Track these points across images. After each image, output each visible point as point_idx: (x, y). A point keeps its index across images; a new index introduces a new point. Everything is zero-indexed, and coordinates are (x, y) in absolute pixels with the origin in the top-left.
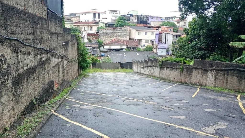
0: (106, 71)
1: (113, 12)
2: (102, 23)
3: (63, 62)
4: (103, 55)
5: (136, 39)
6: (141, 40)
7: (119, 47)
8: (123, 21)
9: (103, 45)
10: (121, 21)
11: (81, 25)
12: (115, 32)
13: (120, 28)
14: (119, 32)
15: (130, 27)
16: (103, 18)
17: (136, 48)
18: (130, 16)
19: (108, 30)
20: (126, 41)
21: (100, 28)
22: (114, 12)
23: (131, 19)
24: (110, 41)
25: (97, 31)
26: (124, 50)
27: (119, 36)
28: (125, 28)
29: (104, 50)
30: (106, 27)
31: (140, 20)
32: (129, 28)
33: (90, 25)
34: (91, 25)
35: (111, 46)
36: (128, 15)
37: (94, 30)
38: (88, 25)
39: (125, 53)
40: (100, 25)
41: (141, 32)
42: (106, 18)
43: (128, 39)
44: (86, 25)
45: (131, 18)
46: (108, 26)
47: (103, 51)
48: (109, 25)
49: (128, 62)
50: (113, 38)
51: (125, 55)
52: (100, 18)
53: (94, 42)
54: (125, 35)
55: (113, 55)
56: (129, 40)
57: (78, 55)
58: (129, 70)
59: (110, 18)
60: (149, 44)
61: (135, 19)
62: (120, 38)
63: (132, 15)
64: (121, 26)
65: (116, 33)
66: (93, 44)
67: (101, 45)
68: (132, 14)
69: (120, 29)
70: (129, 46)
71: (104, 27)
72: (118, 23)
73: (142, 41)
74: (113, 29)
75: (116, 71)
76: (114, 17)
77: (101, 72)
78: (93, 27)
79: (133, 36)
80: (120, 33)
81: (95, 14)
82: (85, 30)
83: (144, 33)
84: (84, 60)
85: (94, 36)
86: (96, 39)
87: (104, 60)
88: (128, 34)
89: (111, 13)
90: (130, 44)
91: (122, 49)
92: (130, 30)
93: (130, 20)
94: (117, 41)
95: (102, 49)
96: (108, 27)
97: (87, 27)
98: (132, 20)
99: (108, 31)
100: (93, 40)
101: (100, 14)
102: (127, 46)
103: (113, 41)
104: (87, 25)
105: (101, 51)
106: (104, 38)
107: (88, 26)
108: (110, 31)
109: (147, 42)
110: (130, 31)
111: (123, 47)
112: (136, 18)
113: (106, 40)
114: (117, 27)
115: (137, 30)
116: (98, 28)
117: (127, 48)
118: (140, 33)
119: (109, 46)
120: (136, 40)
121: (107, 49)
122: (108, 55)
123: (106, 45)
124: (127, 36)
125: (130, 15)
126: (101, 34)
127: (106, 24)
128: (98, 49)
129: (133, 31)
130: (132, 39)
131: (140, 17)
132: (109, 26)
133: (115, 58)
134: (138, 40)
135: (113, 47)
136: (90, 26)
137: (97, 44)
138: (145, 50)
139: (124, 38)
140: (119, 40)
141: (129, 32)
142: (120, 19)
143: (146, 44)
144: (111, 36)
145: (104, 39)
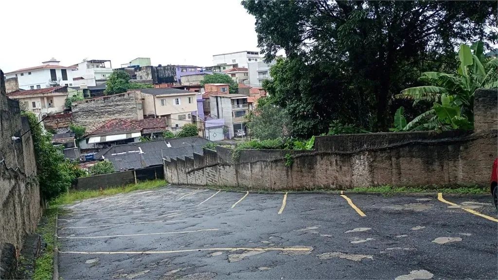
0: (105, 192)
1: (95, 65)
2: (73, 88)
3: (19, 185)
4: (90, 159)
5: (158, 115)
6: (170, 115)
7: (123, 137)
8: (123, 80)
9: (85, 137)
10: (120, 80)
11: (24, 99)
12: (109, 106)
13: (119, 96)
14: (118, 103)
15: (141, 91)
16: (74, 79)
17: (162, 133)
18: (136, 70)
19: (93, 102)
20: (136, 121)
21: (73, 101)
22: (97, 64)
23: (137, 75)
24: (101, 125)
25: (65, 108)
26: (136, 141)
27: (120, 112)
28: (131, 95)
29: (90, 147)
30: (85, 96)
31: (158, 76)
32: (139, 94)
33: (46, 95)
34: (49, 95)
35: (106, 136)
36: (129, 67)
37: (58, 106)
38: (42, 95)
39: (140, 148)
40: (71, 93)
41: (167, 99)
42: (82, 78)
43: (140, 117)
44: (35, 96)
45: (138, 73)
46: (89, 93)
47: (87, 150)
48: (91, 91)
49: (150, 166)
50: (106, 118)
51: (141, 152)
52: (67, 80)
53: (61, 132)
54: (132, 108)
55: (113, 155)
56: (144, 118)
57: (38, 165)
58: (159, 183)
59: (90, 78)
60: (188, 121)
61: (148, 74)
62: (123, 117)
63: (138, 68)
64: (121, 91)
65: (112, 106)
66: (61, 136)
67: (81, 136)
68: (139, 66)
69: (119, 98)
70: (145, 132)
71: (81, 96)
72: (113, 85)
73: (172, 117)
74: (105, 99)
75: (128, 189)
76: (100, 74)
77: (92, 197)
78: (55, 100)
79: (150, 110)
80: (121, 105)
81: (53, 72)
82: (35, 108)
83: (174, 100)
84: (54, 176)
85: (60, 118)
86: (65, 126)
87: (94, 168)
88: (140, 106)
89: (91, 66)
90: (147, 126)
91: (132, 140)
92: (143, 97)
93: (136, 79)
94: (117, 123)
95: (83, 145)
96: (90, 97)
97: (40, 100)
98: (141, 77)
99: (92, 105)
100: (59, 128)
101: (65, 70)
102: (141, 131)
103: (108, 125)
104: (38, 97)
105: (82, 151)
106: (85, 120)
107: (42, 98)
108: (97, 103)
109: (181, 118)
110: (144, 99)
111: (134, 135)
112: (150, 72)
113: (90, 124)
114: (111, 93)
115: (158, 96)
116: (67, 100)
117: (142, 135)
118: (164, 101)
119: (101, 136)
120: (160, 117)
121: (97, 144)
122: (103, 157)
123: (93, 134)
124: (138, 110)
125: (133, 69)
126: (75, 112)
127: (85, 91)
128: (76, 147)
129: (149, 98)
130: (150, 116)
131: (157, 70)
132: (93, 93)
133: (120, 161)
134: (162, 116)
135: (109, 138)
136: (48, 98)
137: (71, 136)
138: (182, 136)
139: (132, 116)
140: (121, 120)
141: (141, 102)
142: (116, 76)
143: (182, 124)
144: (101, 114)
145: (86, 122)
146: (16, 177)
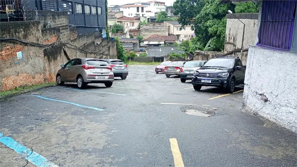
0: (142, 63)
2: (144, 17)
4: (142, 50)
5: (174, 34)
6: (180, 35)
7: (156, 43)
10: (162, 16)
11: (124, 21)
12: (155, 28)
13: (159, 24)
14: (158, 27)
17: (173, 43)
20: (164, 36)
21: (142, 24)
22: (159, 4)
24: (150, 36)
25: (138, 27)
27: (159, 31)
28: (164, 24)
29: (143, 45)
30: (148, 21)
32: (168, 24)
33: (132, 21)
34: (133, 21)
37: (136, 26)
38: (130, 21)
42: (150, 11)
43: (167, 34)
44: (128, 21)
46: (150, 20)
47: (142, 47)
48: (152, 19)
50: (152, 34)
51: (161, 50)
52: (143, 12)
53: (134, 38)
54: (164, 30)
55: (150, 50)
56: (169, 35)
57: (117, 52)
59: (153, 12)
62: (159, 34)
64: (162, 21)
66: (134, 40)
67: (141, 40)
69: (159, 25)
70: (166, 42)
71: (146, 22)
72: (159, 18)
73: (181, 36)
75: (149, 63)
76: (159, 9)
77: (137, 64)
78: (135, 23)
79: (171, 32)
80: (160, 28)
81: (138, 8)
82: (127, 26)
85: (136, 31)
87: (141, 54)
88: (167, 30)
89: (155, 5)
90: (168, 39)
91: (160, 45)
94: (156, 36)
95: (142, 44)
96: (150, 22)
97: (129, 23)
100: (134, 36)
102: (164, 41)
103: (152, 37)
105: (140, 47)
106: (145, 33)
108: (150, 27)
109: (186, 36)
110: (169, 27)
111: (161, 43)
113: (146, 35)
115: (175, 26)
116: (139, 24)
117: (164, 43)
119: (149, 41)
120: (175, 36)
121: (146, 44)
122: (146, 50)
123: (145, 40)
124: (166, 32)
126: (141, 30)
127: (148, 19)
128: (138, 45)
129: (172, 26)
130: (171, 34)
133: (152, 53)
134: (176, 35)
135: (151, 43)
136: (132, 22)
137: (137, 40)
139: (163, 34)
141: (168, 28)
142: (161, 14)
143: (185, 39)
144: (151, 32)
146: (107, 55)
